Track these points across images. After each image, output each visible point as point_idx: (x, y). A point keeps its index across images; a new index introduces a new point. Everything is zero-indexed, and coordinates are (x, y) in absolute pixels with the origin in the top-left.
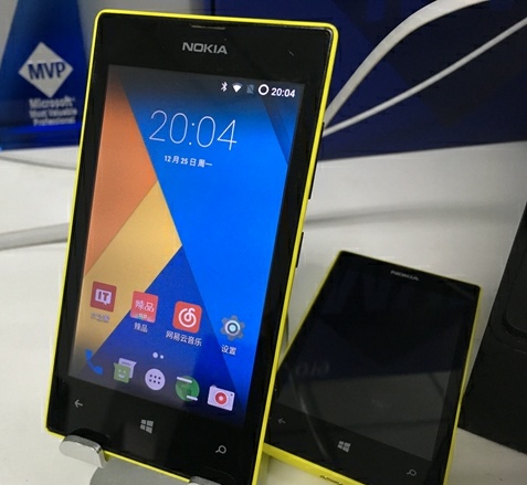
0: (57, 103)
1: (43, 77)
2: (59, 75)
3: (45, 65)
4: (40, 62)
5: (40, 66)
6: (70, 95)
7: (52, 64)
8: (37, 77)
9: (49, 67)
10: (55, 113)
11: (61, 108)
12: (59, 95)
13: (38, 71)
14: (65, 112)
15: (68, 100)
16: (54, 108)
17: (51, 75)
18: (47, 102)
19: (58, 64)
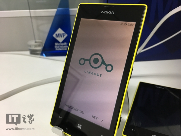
0: (63, 44)
1: (59, 37)
5: (59, 34)
6: (66, 42)
7: (62, 34)
10: (62, 47)
12: (63, 42)
14: (65, 47)
15: (65, 43)
16: (62, 46)
17: (61, 37)
18: (60, 44)
19: (63, 34)
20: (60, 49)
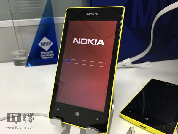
1: (45, 45)
2: (49, 45)
3: (46, 42)
4: (44, 42)
5: (44, 43)
7: (47, 42)
8: (43, 46)
9: (47, 43)
11: (49, 54)
12: (49, 50)
13: (43, 44)
14: (51, 55)
15: (51, 52)
17: (47, 45)
18: (46, 52)
19: (49, 42)
20: (46, 58)
